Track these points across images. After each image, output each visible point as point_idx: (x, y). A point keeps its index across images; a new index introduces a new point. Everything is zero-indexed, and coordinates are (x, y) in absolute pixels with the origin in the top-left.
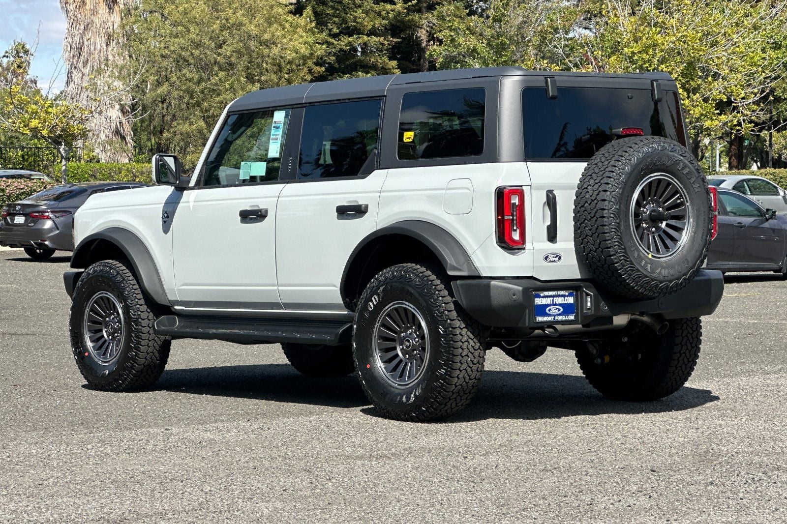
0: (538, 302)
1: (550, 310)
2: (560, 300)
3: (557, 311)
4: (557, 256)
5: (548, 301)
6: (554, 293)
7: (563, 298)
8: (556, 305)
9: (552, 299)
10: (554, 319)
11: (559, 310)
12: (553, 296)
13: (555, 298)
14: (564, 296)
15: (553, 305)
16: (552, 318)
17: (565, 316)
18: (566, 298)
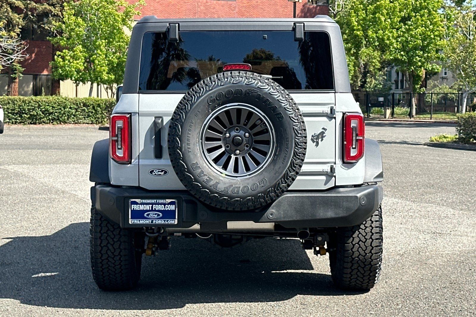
1: (148, 215)
2: (159, 207)
3: (156, 216)
4: (162, 171)
5: (148, 207)
6: (153, 201)
7: (163, 206)
8: (155, 210)
9: (151, 206)
10: (152, 222)
11: (159, 215)
12: (152, 204)
13: (154, 206)
14: (165, 204)
15: (152, 210)
16: (150, 221)
17: (165, 221)
18: (166, 206)
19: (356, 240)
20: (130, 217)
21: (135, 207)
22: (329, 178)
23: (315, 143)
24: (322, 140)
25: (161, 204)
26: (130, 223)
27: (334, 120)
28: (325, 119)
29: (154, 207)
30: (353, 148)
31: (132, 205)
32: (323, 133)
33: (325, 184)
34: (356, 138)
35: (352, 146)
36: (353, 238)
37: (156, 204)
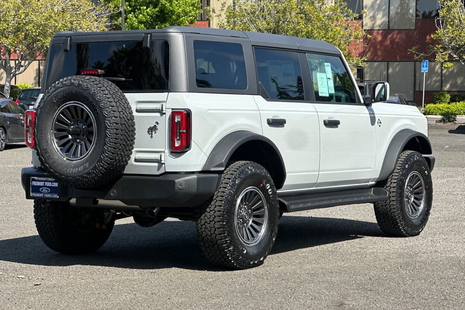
0: (34, 183)
1: (42, 190)
2: (49, 184)
3: (46, 191)
5: (41, 184)
6: (45, 179)
7: (51, 183)
8: (46, 187)
9: (44, 182)
10: (44, 195)
11: (48, 190)
12: (45, 181)
13: (46, 182)
14: (52, 182)
15: (44, 186)
16: (43, 195)
17: (51, 195)
18: (53, 183)
19: (203, 222)
20: (31, 191)
21: (35, 183)
22: (160, 165)
23: (150, 135)
24: (155, 133)
25: (50, 181)
26: (31, 195)
27: (164, 115)
28: (158, 114)
29: (46, 184)
30: (178, 140)
31: (33, 182)
32: (155, 126)
33: (158, 170)
34: (180, 131)
35: (177, 138)
36: (201, 219)
37: (47, 182)
